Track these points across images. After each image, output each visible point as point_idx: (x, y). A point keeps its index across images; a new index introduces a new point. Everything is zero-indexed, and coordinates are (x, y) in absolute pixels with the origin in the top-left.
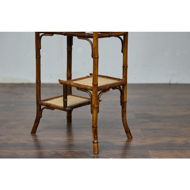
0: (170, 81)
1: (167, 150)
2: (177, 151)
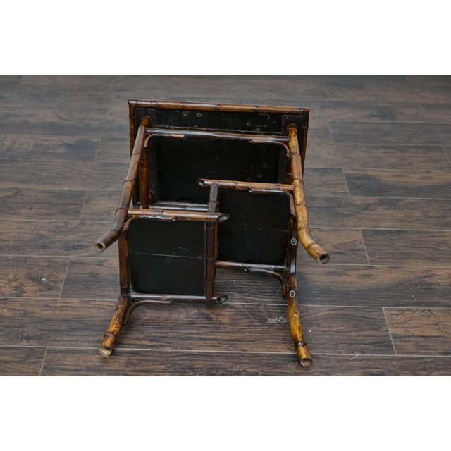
1: (418, 304)
2: (439, 311)
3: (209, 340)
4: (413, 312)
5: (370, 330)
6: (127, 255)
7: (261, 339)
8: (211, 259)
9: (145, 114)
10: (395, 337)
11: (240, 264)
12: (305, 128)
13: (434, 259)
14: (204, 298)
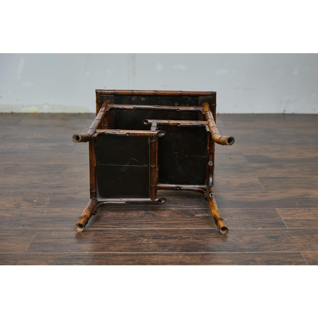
0: (284, 111)
1: (301, 207)
2: (316, 209)
3: (154, 224)
4: (298, 210)
5: (269, 218)
6: (95, 165)
7: (191, 223)
8: (154, 166)
9: (107, 99)
10: (286, 220)
11: (174, 186)
12: (214, 105)
13: (309, 188)
14: (149, 199)
